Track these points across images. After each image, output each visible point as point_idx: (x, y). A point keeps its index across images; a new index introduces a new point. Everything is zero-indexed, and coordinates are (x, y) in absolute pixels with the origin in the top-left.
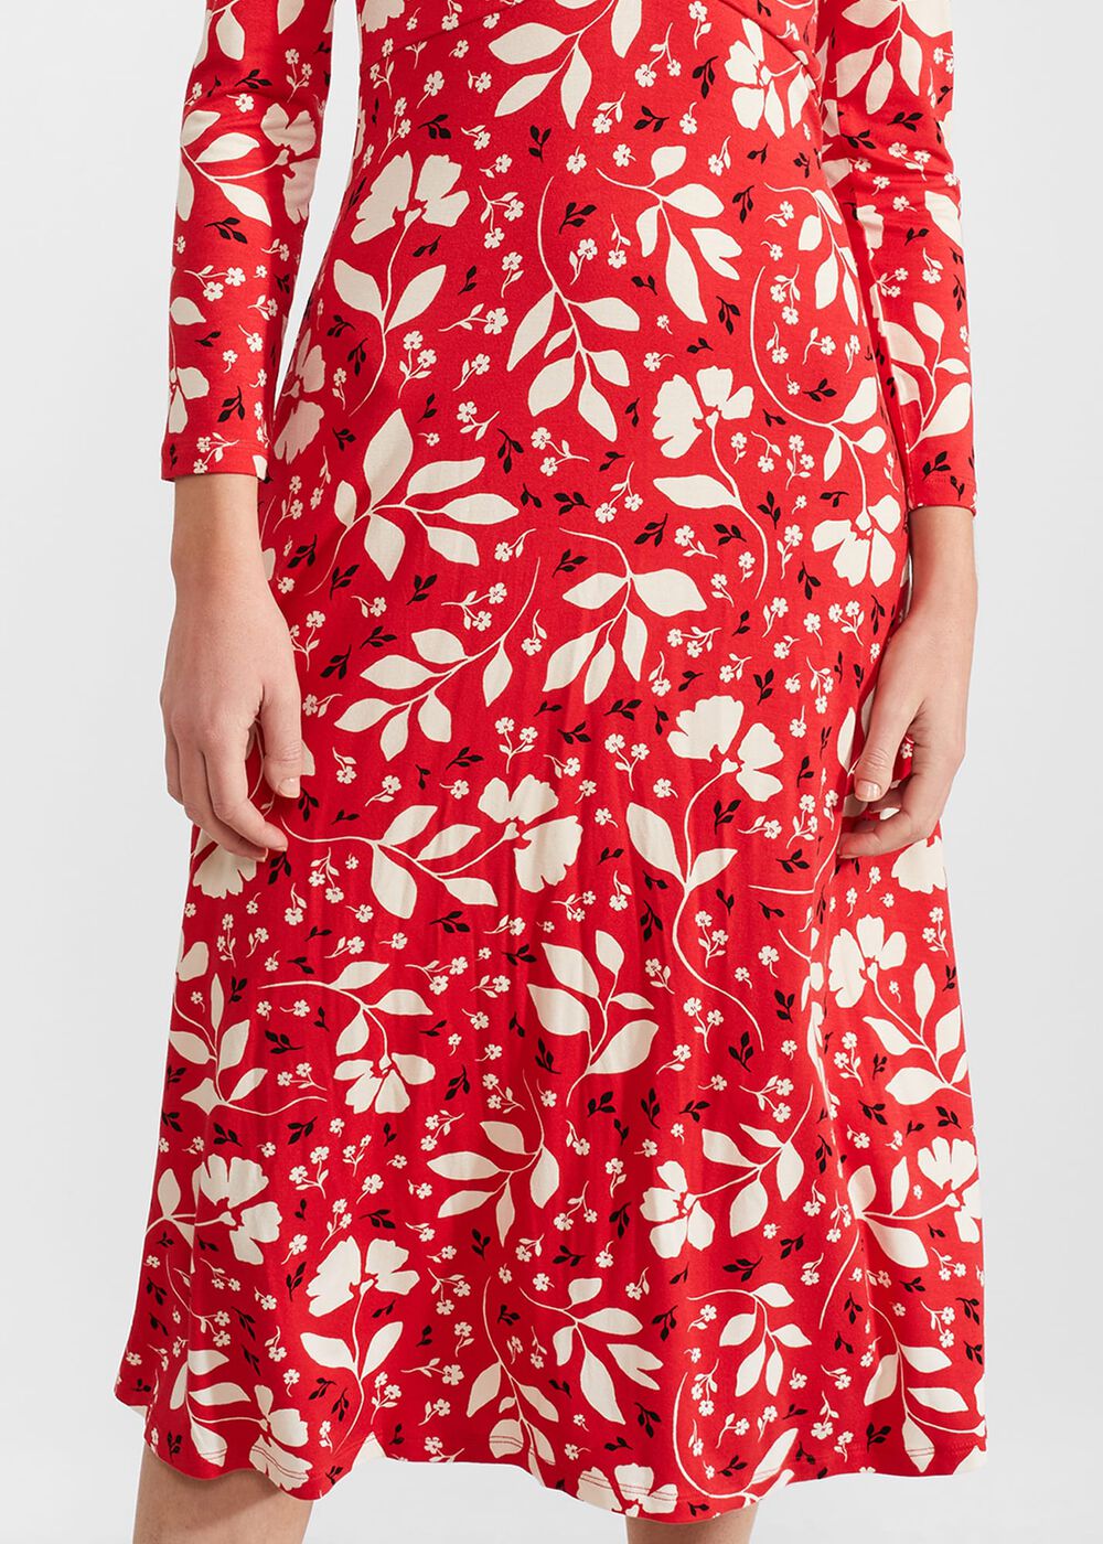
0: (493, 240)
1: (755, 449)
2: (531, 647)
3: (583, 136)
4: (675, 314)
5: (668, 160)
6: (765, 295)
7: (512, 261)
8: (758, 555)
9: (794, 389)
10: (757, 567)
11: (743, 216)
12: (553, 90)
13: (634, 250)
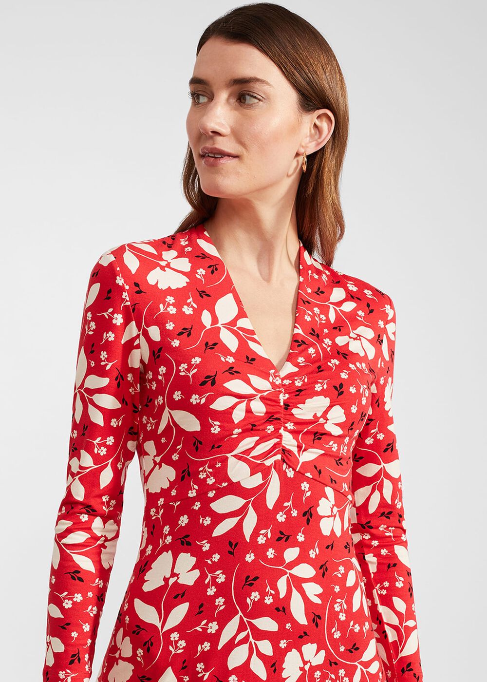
0: (211, 591)
1: (325, 678)
3: (253, 545)
4: (294, 622)
5: (291, 554)
6: (332, 608)
7: (220, 601)
9: (342, 649)
11: (323, 575)
12: (240, 525)
13: (276, 596)
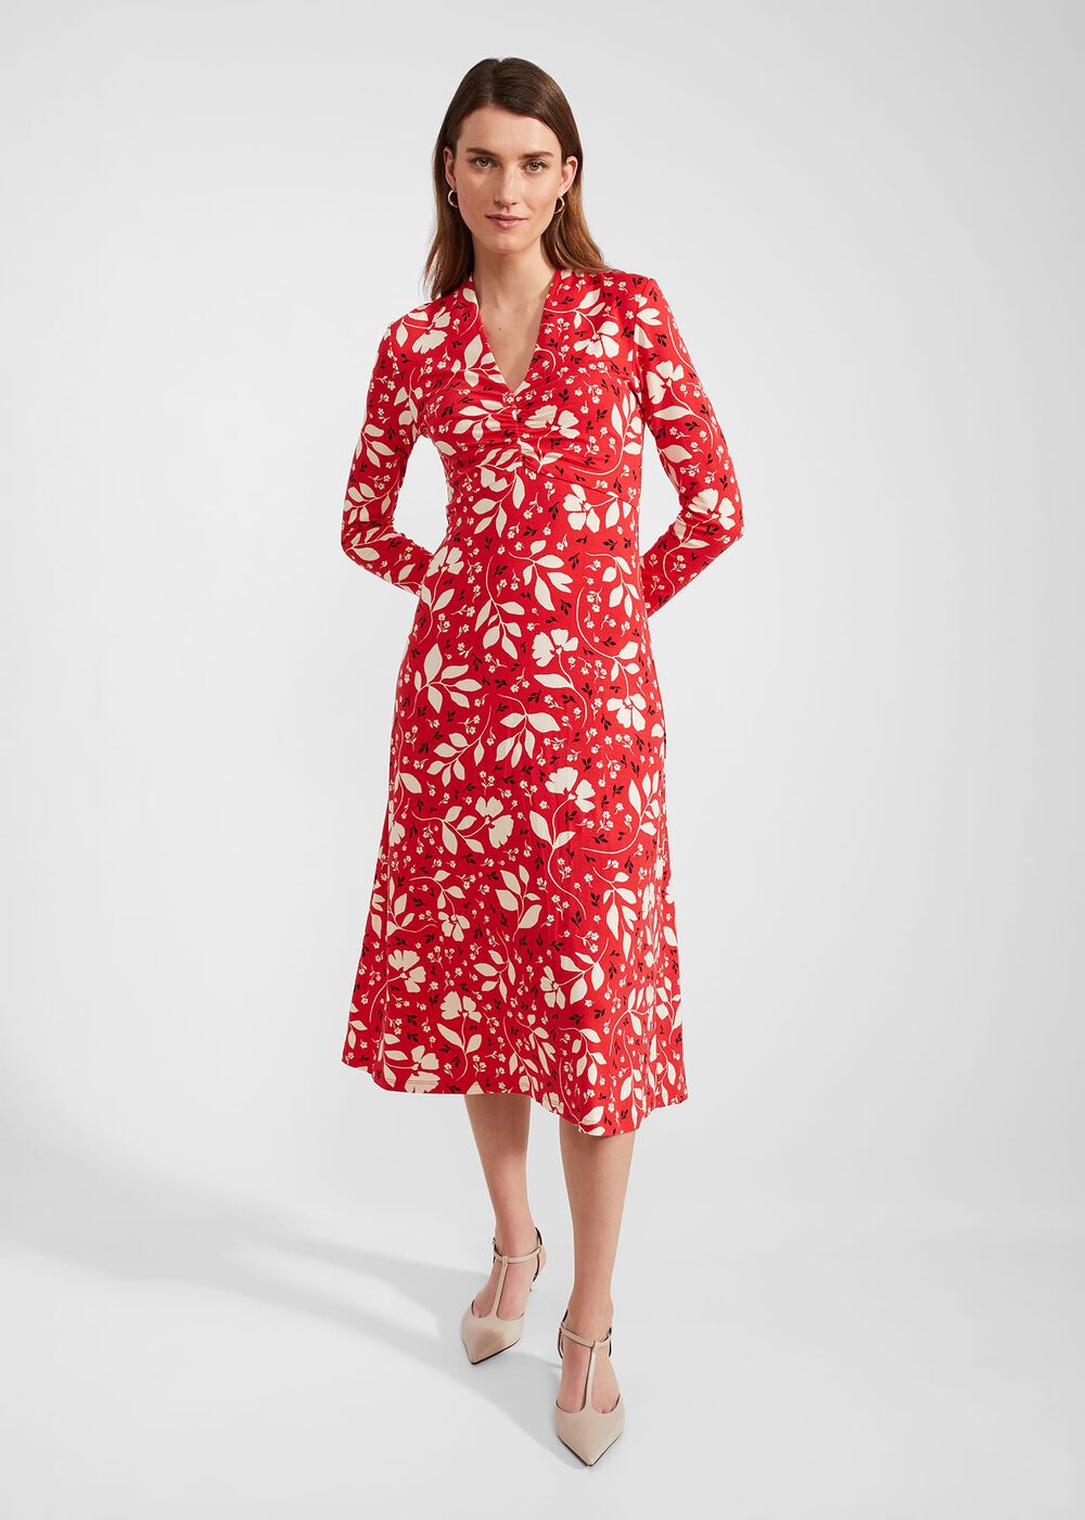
0: (471, 580)
1: (579, 664)
2: (490, 742)
3: (504, 540)
4: (540, 607)
5: (538, 546)
6: (583, 598)
7: (477, 588)
8: (582, 709)
9: (597, 640)
10: (582, 714)
11: (573, 567)
12: (492, 524)
13: (522, 583)
